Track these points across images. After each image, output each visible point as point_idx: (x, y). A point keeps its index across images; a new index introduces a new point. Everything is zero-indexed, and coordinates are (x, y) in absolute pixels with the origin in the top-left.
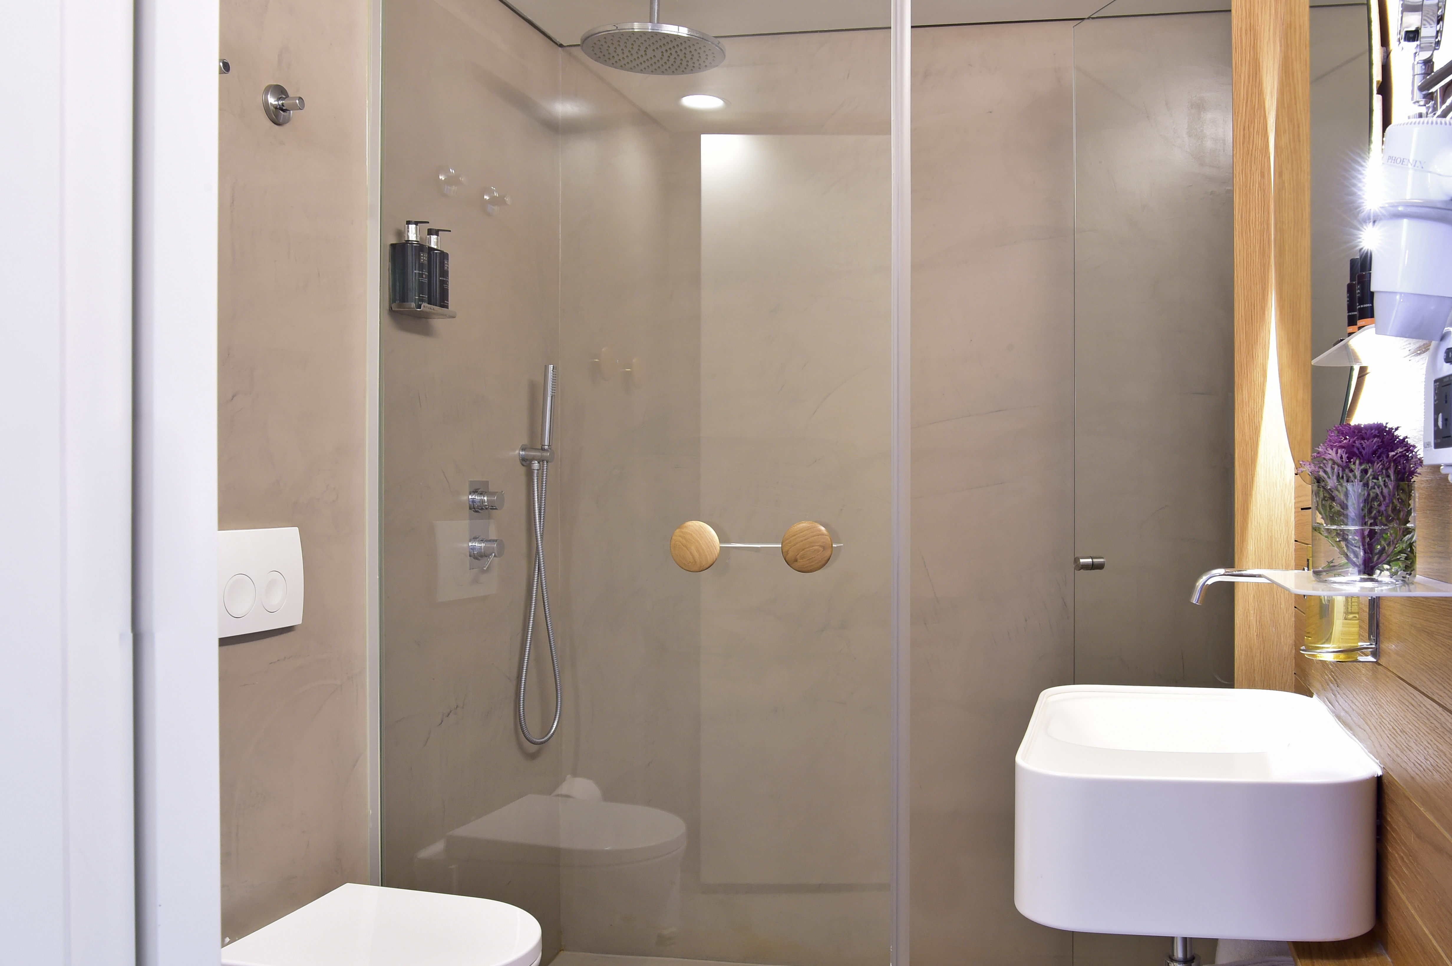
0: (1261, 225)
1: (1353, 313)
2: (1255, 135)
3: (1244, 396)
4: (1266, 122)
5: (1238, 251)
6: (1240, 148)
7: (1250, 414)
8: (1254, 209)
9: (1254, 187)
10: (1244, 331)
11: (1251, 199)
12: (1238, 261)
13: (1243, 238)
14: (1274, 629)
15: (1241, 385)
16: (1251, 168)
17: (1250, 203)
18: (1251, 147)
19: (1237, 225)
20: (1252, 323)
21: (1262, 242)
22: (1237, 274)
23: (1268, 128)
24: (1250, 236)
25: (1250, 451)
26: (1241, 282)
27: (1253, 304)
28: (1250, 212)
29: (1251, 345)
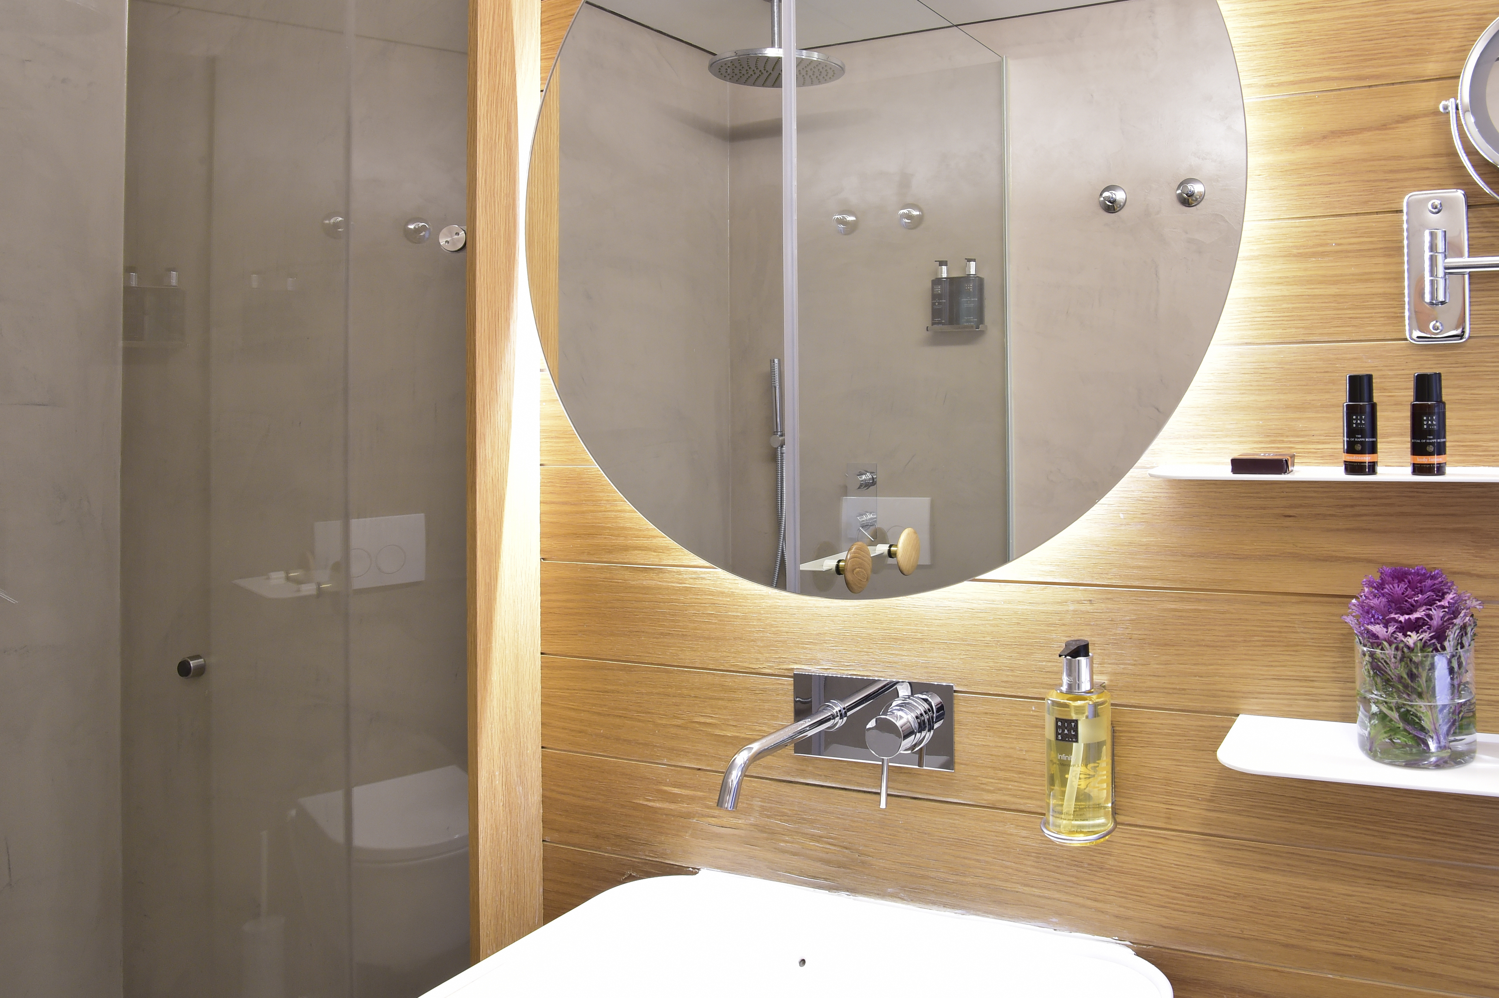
0: (507, 200)
1: (1371, 440)
2: (502, 65)
3: (487, 451)
4: (514, 52)
5: (481, 233)
6: (485, 78)
7: (494, 477)
8: (499, 173)
9: (500, 142)
10: (487, 354)
11: (496, 158)
12: (481, 248)
13: (487, 214)
14: (521, 788)
15: (484, 435)
16: (497, 113)
17: (495, 163)
18: (497, 81)
19: (480, 192)
20: (496, 343)
21: (507, 223)
22: (479, 266)
23: (516, 61)
24: (495, 212)
25: (494, 533)
26: (484, 279)
27: (497, 313)
28: (494, 177)
29: (495, 374)
